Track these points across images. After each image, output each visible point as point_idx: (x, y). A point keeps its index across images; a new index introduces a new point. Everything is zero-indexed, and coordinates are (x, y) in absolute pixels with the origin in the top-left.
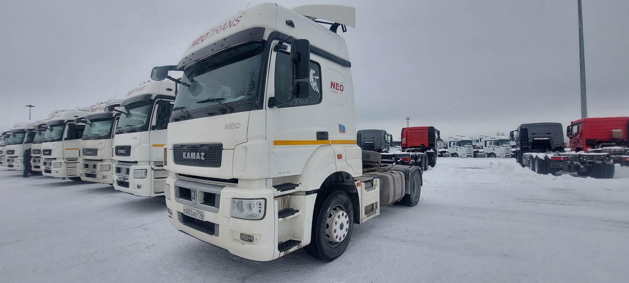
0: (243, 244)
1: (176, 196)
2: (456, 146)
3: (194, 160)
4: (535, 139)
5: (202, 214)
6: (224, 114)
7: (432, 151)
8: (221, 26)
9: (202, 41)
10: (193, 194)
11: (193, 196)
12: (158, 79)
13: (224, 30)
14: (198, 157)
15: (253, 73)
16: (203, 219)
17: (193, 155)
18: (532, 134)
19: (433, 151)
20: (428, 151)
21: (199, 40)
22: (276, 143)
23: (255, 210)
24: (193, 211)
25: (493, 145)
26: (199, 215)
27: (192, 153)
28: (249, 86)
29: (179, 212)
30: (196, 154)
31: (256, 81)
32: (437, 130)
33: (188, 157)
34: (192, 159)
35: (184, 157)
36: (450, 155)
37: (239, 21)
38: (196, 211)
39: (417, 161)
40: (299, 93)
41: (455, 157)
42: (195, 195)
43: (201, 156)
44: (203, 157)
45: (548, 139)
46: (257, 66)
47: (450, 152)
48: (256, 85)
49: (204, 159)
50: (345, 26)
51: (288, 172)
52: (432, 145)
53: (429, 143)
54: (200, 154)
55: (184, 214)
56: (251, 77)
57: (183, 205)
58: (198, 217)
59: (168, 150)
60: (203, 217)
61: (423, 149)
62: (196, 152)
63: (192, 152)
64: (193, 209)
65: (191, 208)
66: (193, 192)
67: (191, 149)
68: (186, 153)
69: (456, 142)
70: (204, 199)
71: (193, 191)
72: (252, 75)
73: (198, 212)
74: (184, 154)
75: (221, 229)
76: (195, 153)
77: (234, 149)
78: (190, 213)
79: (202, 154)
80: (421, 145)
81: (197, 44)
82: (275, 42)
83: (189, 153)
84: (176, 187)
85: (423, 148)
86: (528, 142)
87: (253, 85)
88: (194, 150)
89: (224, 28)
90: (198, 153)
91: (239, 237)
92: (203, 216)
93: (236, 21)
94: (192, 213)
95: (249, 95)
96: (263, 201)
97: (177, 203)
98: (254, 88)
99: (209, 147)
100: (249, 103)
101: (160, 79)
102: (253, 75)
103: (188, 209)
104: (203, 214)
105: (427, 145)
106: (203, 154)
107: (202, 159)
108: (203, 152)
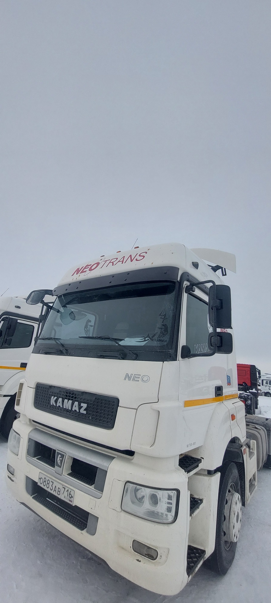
0: (138, 560)
1: (28, 453)
2: (268, 385)
3: (67, 410)
5: (70, 494)
6: (123, 359)
7: (254, 390)
8: (117, 259)
9: (90, 270)
10: (59, 459)
11: (59, 462)
12: (31, 303)
13: (122, 263)
14: (75, 408)
15: (165, 315)
16: (71, 501)
17: (68, 404)
19: (256, 391)
20: (250, 391)
21: (85, 268)
22: (188, 404)
23: (162, 507)
24: (55, 484)
26: (66, 494)
27: (66, 401)
28: (160, 330)
29: (27, 478)
30: (73, 403)
31: (169, 325)
32: (258, 369)
33: (59, 404)
34: (65, 407)
35: (52, 401)
36: (263, 394)
37: (144, 257)
38: (61, 487)
39: (247, 402)
40: (221, 346)
41: (268, 396)
42: (61, 461)
43: (80, 408)
44: (85, 410)
46: (169, 307)
47: (263, 391)
48: (169, 330)
49: (85, 412)
50: (225, 269)
51: (194, 444)
52: (254, 385)
53: (251, 382)
54: (79, 405)
55: (39, 484)
56: (162, 320)
57: (40, 471)
58: (63, 497)
59: (25, 388)
60: (72, 499)
61: (245, 388)
62: (72, 400)
63: (66, 399)
64: (56, 481)
65: (54, 480)
66: (60, 456)
68: (56, 398)
69: (268, 381)
70: (72, 466)
71: (61, 454)
72: (163, 317)
73: (65, 488)
74: (53, 399)
75: (100, 525)
76: (70, 402)
77: (137, 409)
78: (50, 486)
79: (82, 404)
80: (243, 383)
81: (83, 272)
82: (186, 284)
83: (60, 400)
84: (30, 440)
85: (245, 386)
87: (166, 330)
88: (70, 396)
89: (123, 261)
90: (76, 403)
91: (129, 544)
92: (72, 497)
93: (140, 256)
95: (160, 340)
96: (174, 494)
97: (28, 463)
98: (167, 333)
99: (96, 398)
100: (162, 352)
101: (33, 303)
102: (165, 317)
103: (47, 479)
104: (72, 493)
105: (249, 384)
106: (84, 406)
107: (82, 411)
108: (84, 403)
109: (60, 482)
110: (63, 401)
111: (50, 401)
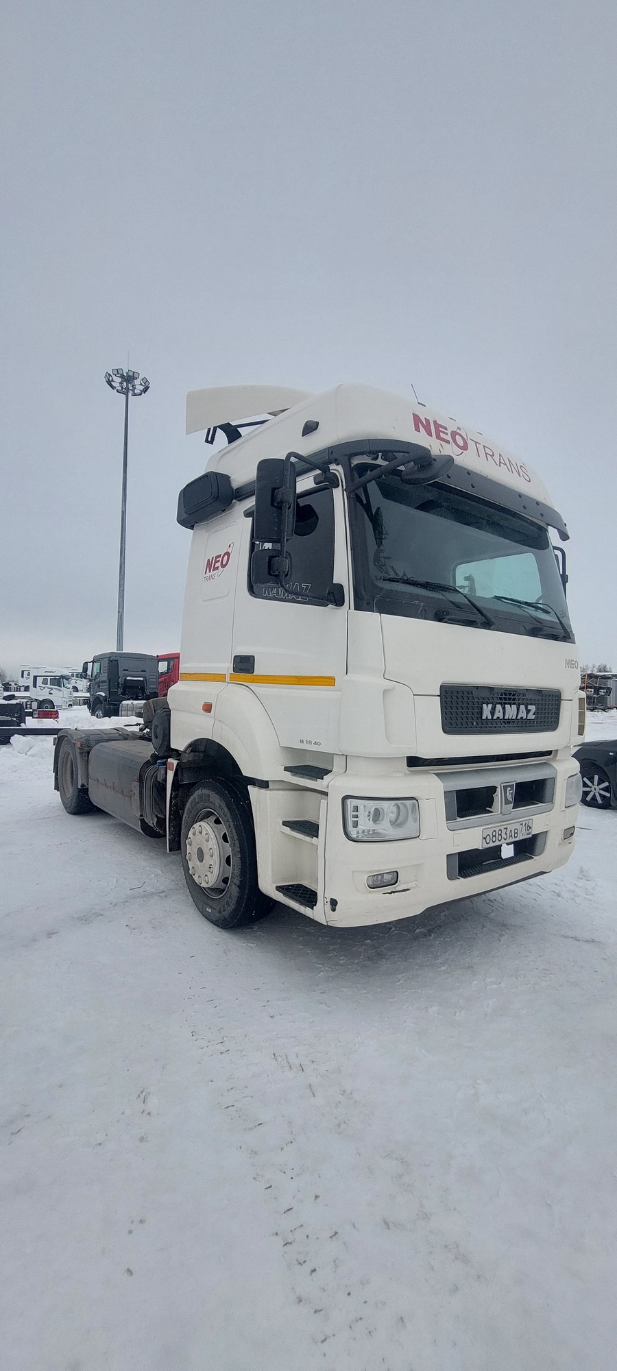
1: (449, 817)
3: (512, 721)
4: (128, 678)
8: (492, 451)
9: (457, 444)
11: (509, 797)
14: (522, 714)
17: (510, 711)
18: (124, 670)
24: (509, 828)
25: (49, 685)
27: (507, 706)
29: (451, 856)
30: (518, 709)
33: (499, 713)
34: (506, 718)
35: (486, 713)
38: (518, 826)
42: (512, 794)
43: (528, 711)
44: (534, 714)
45: (142, 679)
49: (533, 717)
54: (526, 708)
62: (514, 703)
63: (506, 704)
66: (509, 789)
67: (504, 696)
68: (490, 706)
71: (509, 786)
73: (523, 824)
74: (487, 710)
76: (514, 707)
79: (530, 707)
83: (499, 707)
84: (448, 792)
86: (118, 683)
88: (510, 699)
89: (506, 465)
90: (522, 707)
92: (530, 828)
93: (523, 472)
94: (508, 833)
97: (454, 832)
99: (544, 694)
103: (497, 830)
106: (532, 708)
107: (531, 716)
108: (531, 704)
109: (512, 822)
110: (504, 709)
111: (481, 713)
